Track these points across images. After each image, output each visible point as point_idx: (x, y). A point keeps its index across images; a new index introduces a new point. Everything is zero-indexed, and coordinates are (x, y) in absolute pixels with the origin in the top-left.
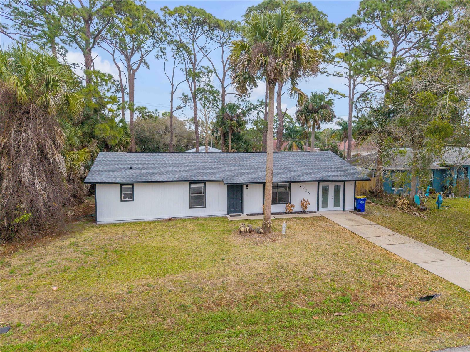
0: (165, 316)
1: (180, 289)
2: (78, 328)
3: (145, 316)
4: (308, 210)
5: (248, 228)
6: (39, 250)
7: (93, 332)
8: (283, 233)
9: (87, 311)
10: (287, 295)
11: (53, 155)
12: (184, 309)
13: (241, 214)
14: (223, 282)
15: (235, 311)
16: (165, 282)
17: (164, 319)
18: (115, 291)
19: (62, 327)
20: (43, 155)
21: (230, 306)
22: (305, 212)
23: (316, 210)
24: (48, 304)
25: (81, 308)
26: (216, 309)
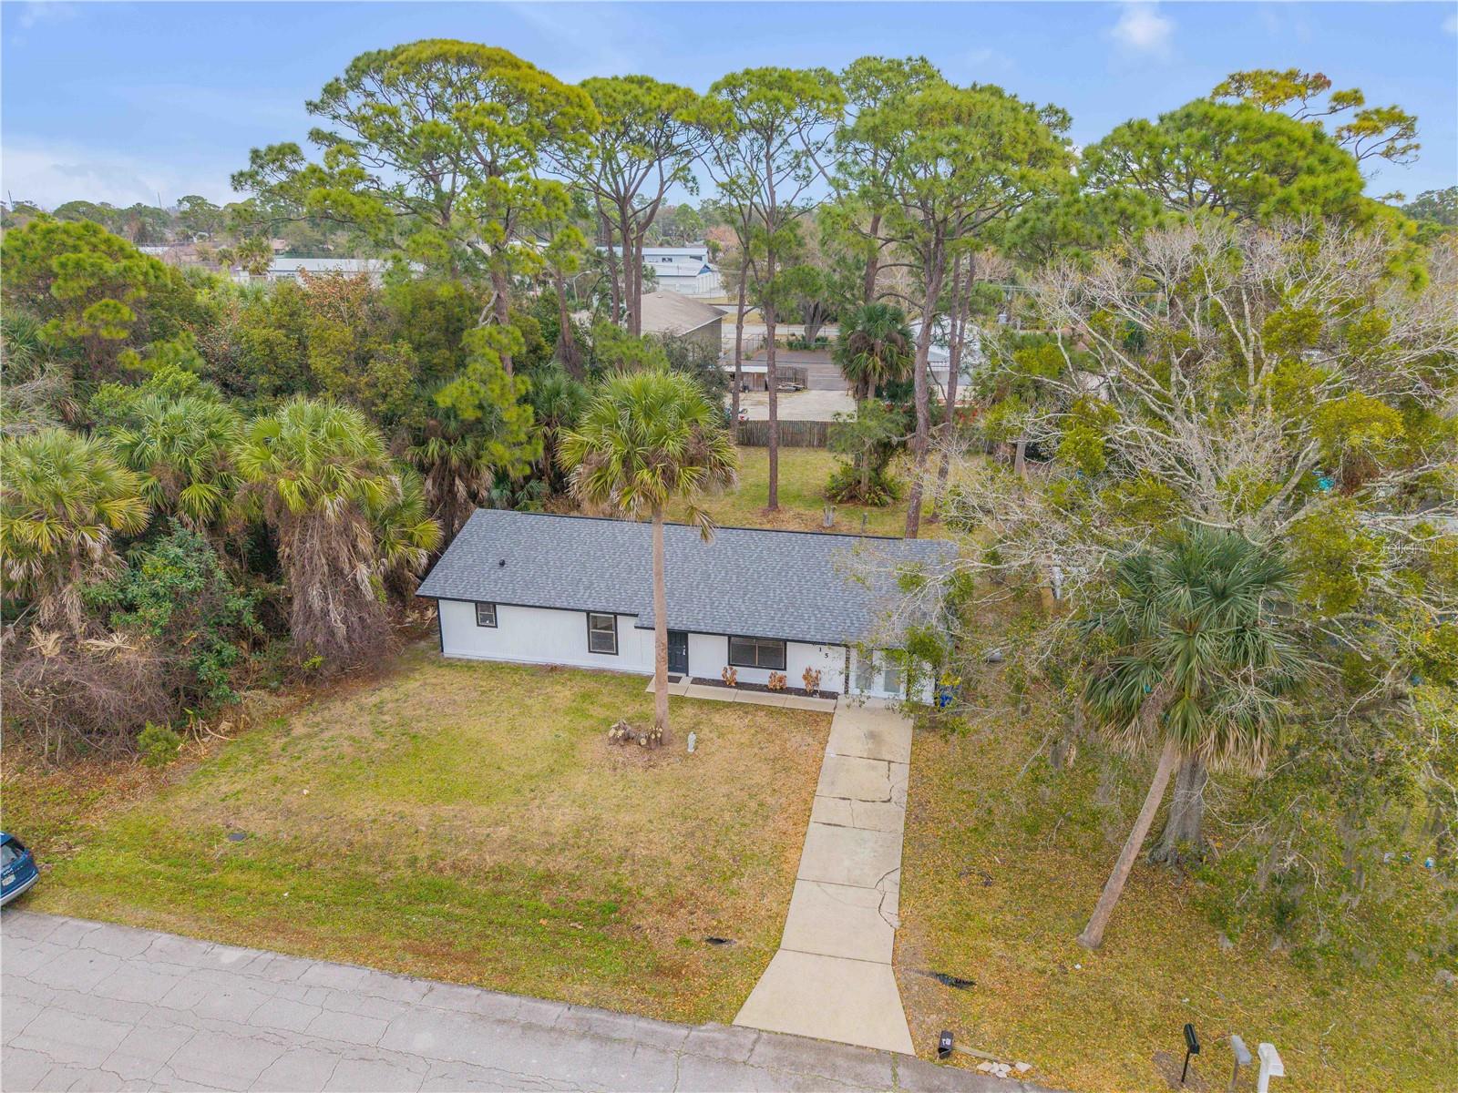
0: (388, 866)
1: (431, 831)
2: (300, 855)
3: (368, 860)
4: (823, 687)
5: (620, 733)
6: (336, 708)
7: (310, 865)
8: (691, 750)
9: (318, 836)
10: (549, 878)
11: (353, 568)
12: (413, 862)
13: (683, 675)
14: (488, 835)
15: (464, 883)
16: (423, 815)
17: (385, 870)
18: (360, 814)
19: (285, 851)
20: (336, 571)
21: (464, 873)
22: (812, 693)
23: (840, 690)
24: (288, 813)
25: (316, 829)
26: (448, 872)
